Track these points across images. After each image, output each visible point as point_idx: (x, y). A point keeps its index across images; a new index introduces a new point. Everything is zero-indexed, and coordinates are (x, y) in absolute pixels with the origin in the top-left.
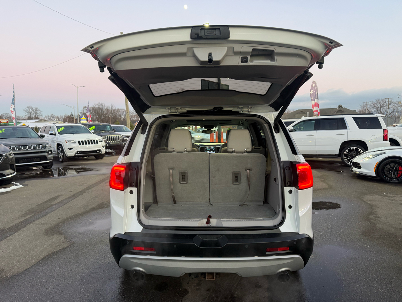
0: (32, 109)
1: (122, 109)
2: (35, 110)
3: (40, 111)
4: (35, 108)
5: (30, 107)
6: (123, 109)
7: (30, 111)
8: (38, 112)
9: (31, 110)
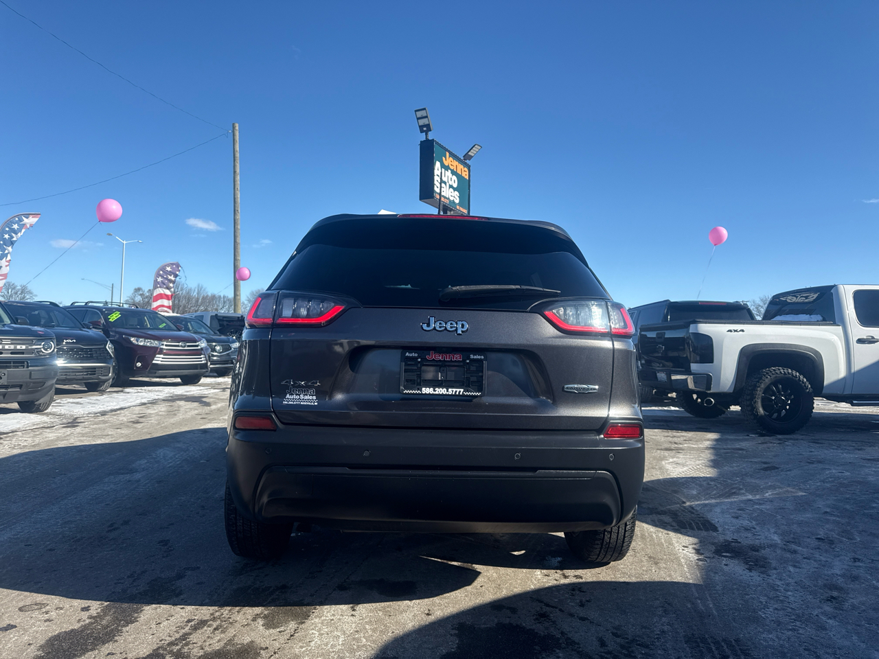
0: (12, 289)
1: (222, 296)
2: (19, 292)
3: (31, 293)
4: (19, 287)
5: (9, 285)
6: (224, 297)
7: (8, 293)
8: (28, 297)
9: (10, 291)
